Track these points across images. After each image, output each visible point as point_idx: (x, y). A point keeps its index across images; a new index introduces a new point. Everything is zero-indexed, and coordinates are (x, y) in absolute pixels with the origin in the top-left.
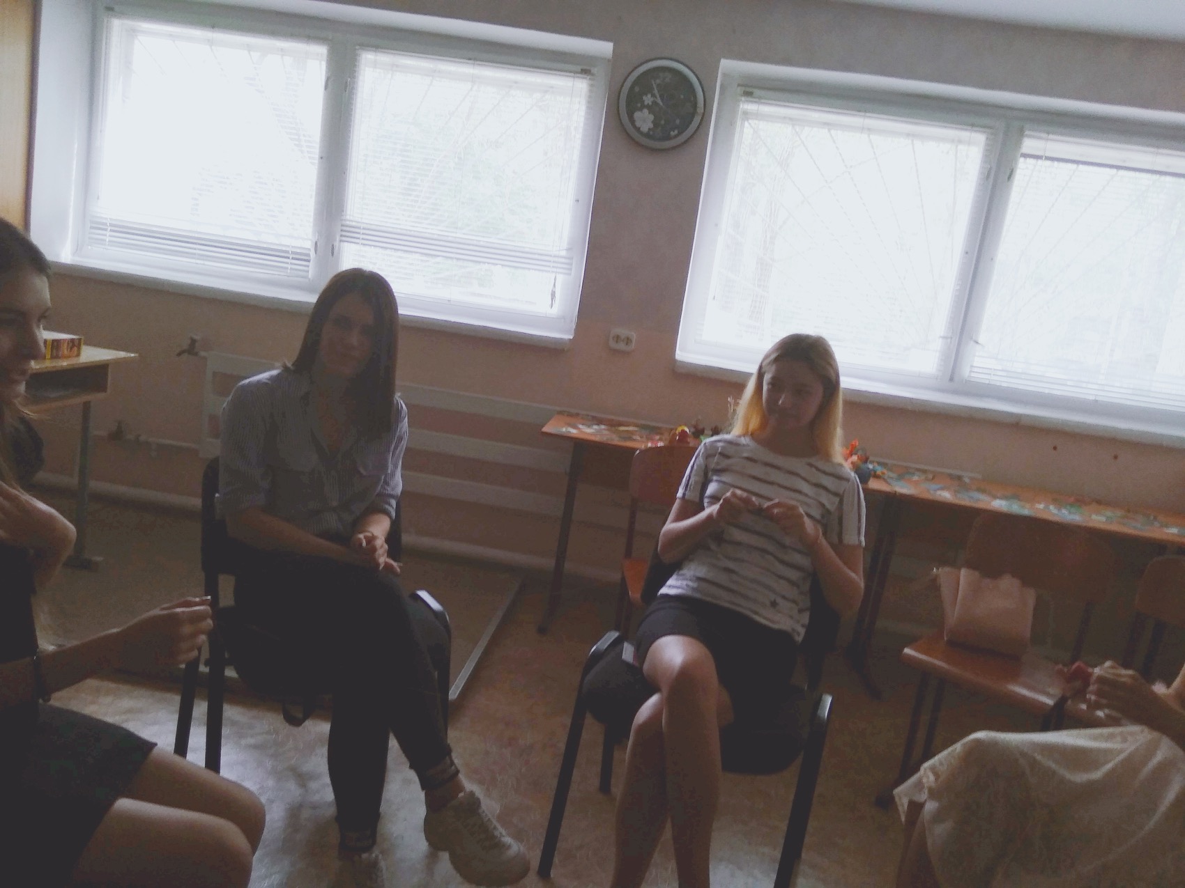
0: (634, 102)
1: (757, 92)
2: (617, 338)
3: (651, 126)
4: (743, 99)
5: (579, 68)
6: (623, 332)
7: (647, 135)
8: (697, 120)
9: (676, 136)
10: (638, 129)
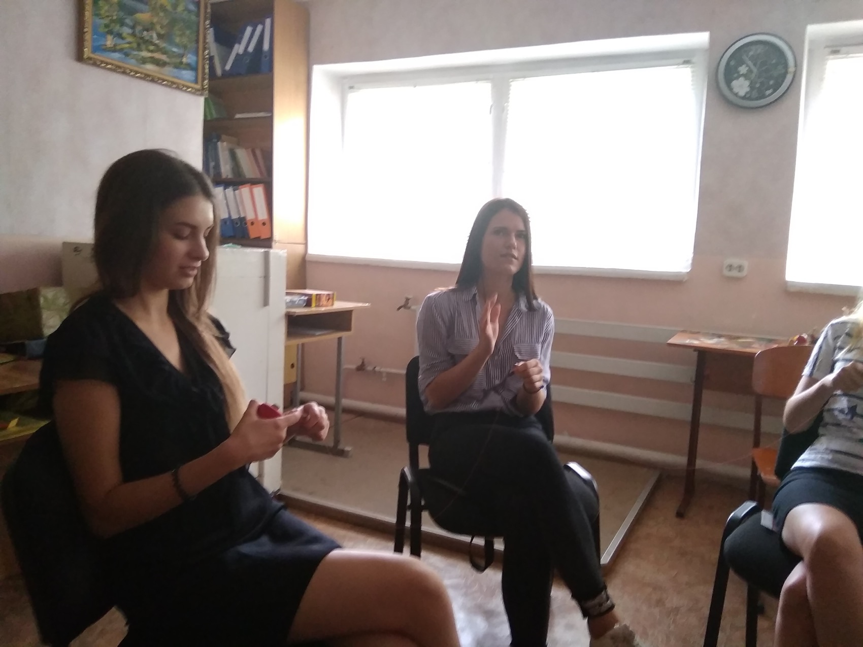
0: (730, 74)
1: (844, 49)
2: (730, 267)
3: (748, 89)
4: (831, 57)
5: (681, 60)
6: (735, 261)
7: (744, 98)
8: (789, 77)
9: (770, 95)
10: (736, 95)
